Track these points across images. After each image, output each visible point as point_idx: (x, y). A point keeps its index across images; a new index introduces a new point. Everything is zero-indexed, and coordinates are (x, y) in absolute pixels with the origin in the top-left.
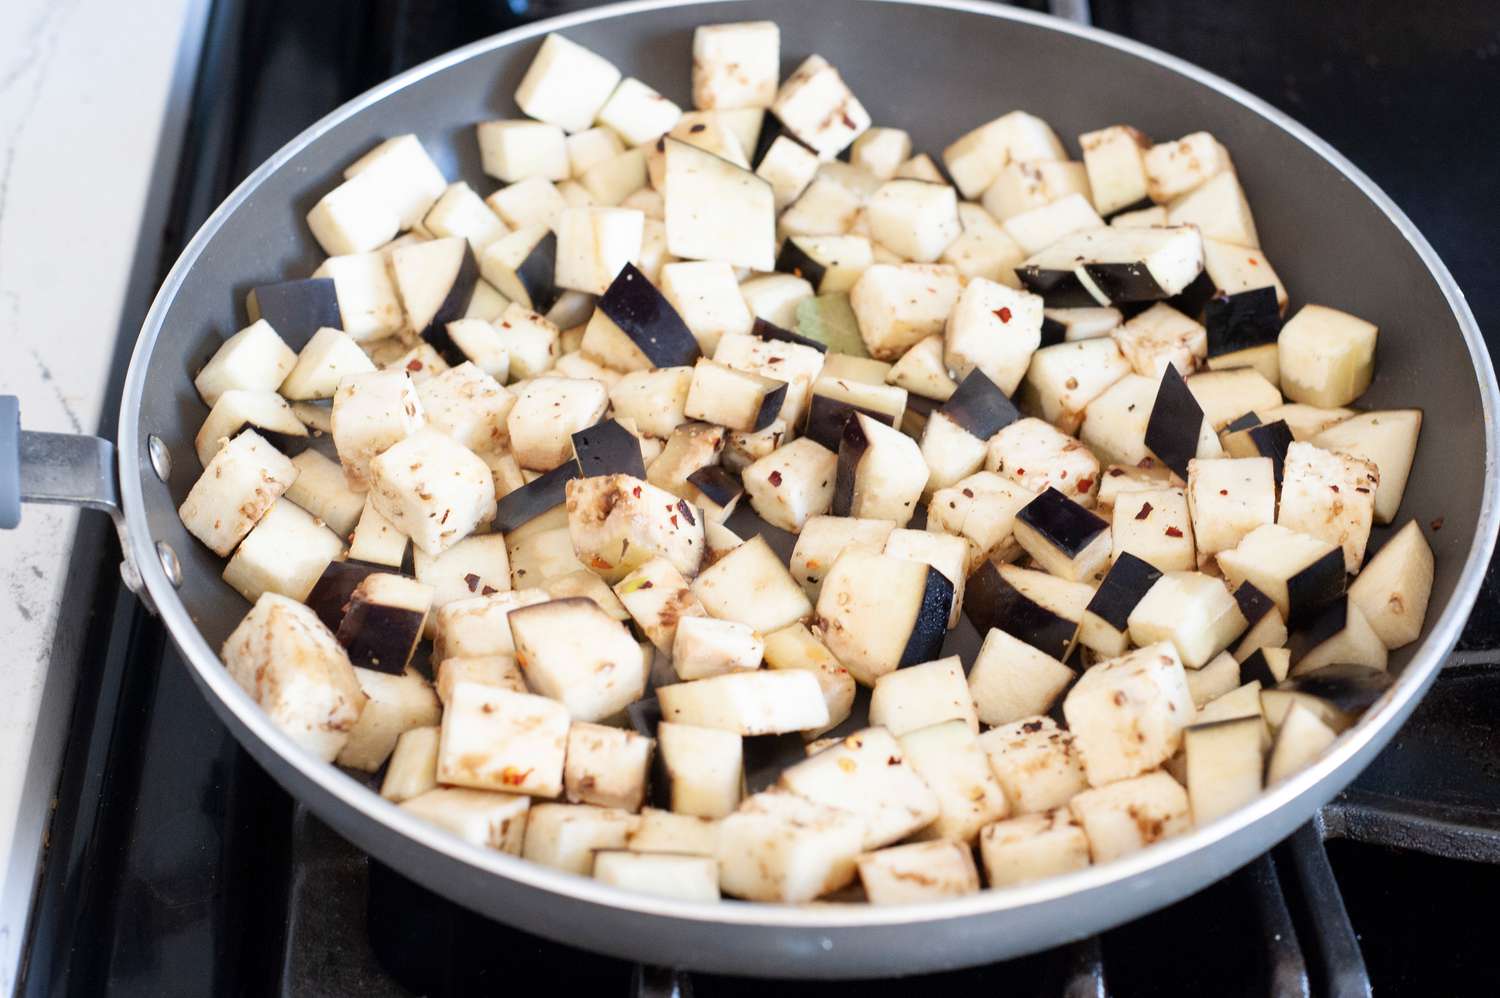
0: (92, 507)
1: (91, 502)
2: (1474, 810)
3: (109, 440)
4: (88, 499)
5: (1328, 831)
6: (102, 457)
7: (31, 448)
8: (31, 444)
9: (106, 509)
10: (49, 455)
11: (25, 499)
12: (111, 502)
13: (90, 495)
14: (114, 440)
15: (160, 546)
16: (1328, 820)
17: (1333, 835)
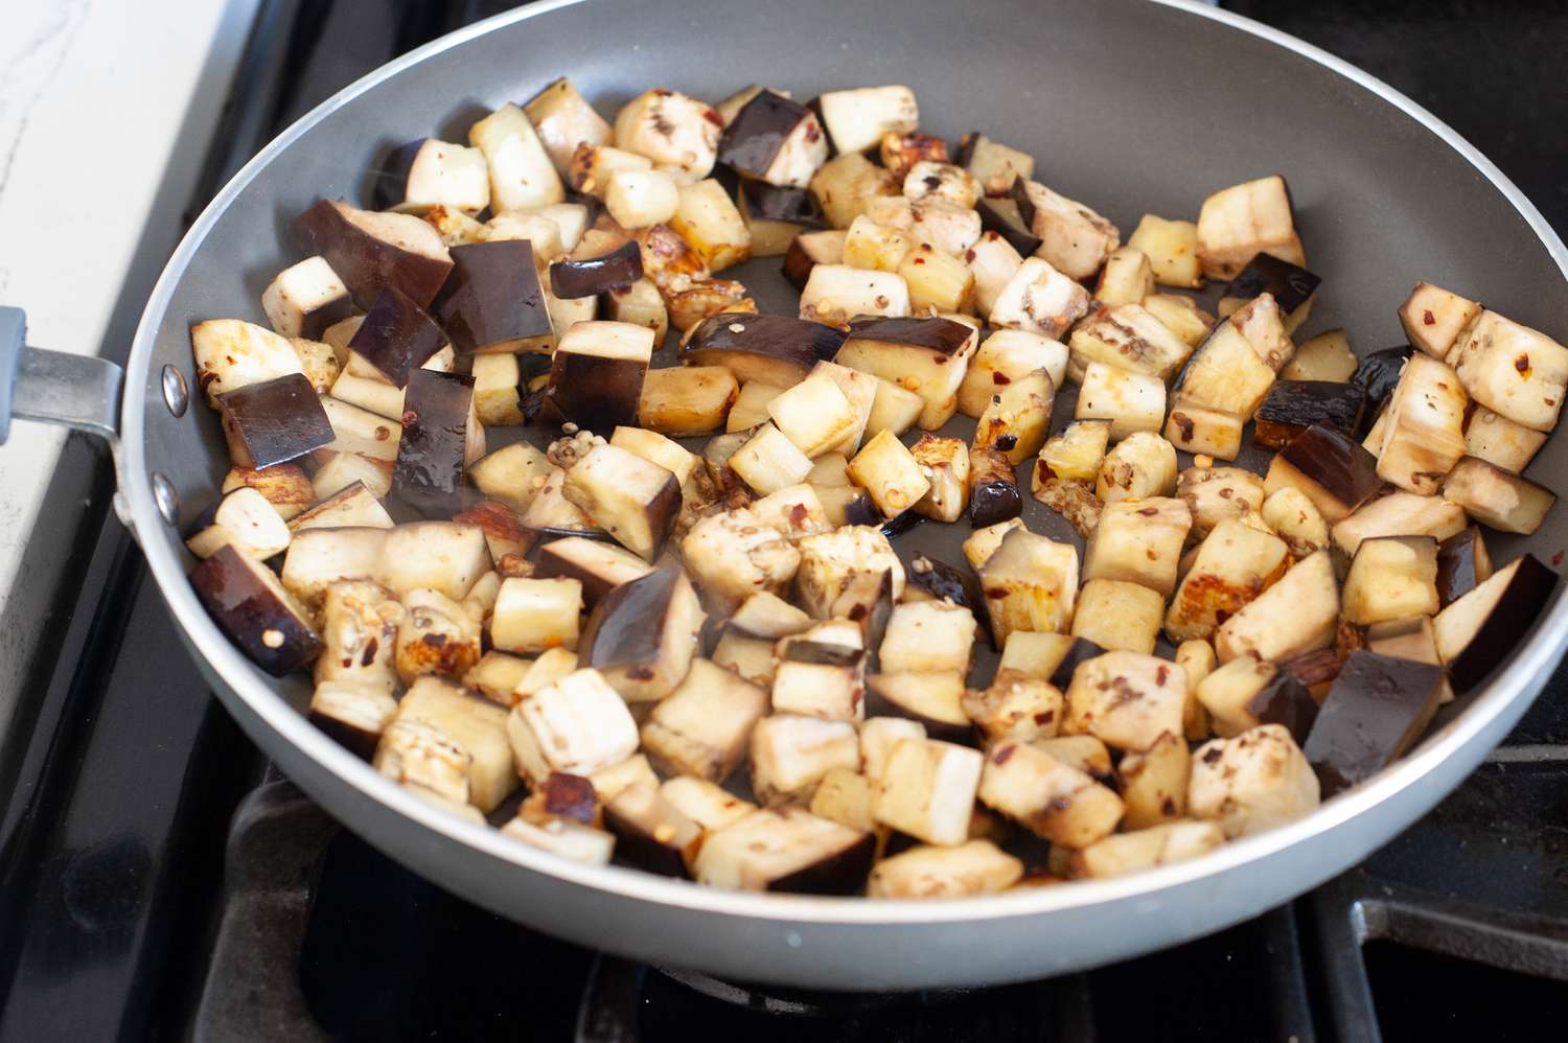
0: (89, 430)
1: (87, 425)
2: (1534, 917)
3: (119, 364)
4: (84, 421)
5: (1369, 930)
6: (108, 381)
7: (33, 365)
8: (33, 360)
9: (103, 434)
10: (50, 374)
11: (15, 415)
12: (110, 428)
13: (85, 417)
14: (124, 364)
15: (157, 478)
16: (1369, 918)
17: (1375, 936)
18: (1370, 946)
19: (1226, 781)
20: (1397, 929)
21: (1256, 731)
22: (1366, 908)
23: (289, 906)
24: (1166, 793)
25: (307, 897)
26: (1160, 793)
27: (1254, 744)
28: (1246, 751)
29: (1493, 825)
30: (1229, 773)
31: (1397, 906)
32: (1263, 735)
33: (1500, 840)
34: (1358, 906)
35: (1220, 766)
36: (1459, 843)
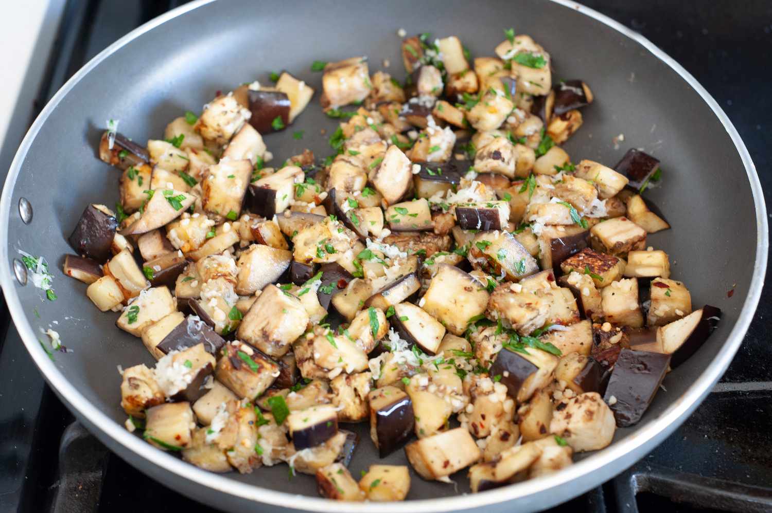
2: (724, 481)
5: (639, 488)
15: (15, 262)
16: (639, 482)
17: (642, 491)
18: (639, 496)
19: (566, 420)
20: (653, 487)
21: (583, 395)
22: (637, 477)
23: (92, 480)
24: (541, 423)
25: (101, 474)
26: (538, 423)
27: (583, 402)
28: (577, 405)
29: (700, 427)
30: (569, 416)
31: (653, 476)
32: (586, 397)
33: (704, 436)
34: (634, 476)
35: (565, 412)
36: (683, 438)
